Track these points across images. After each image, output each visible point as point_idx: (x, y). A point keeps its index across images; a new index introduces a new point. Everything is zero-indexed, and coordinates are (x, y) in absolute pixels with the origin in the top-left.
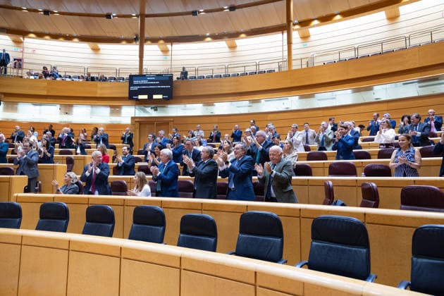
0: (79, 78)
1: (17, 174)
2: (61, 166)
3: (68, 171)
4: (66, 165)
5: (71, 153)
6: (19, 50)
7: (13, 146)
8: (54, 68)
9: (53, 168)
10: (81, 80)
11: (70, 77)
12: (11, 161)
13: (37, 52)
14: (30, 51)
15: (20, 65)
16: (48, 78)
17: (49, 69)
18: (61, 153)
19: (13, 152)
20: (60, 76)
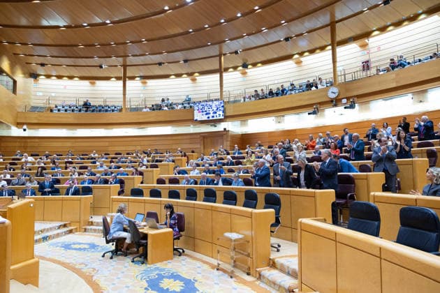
0: (431, 57)
1: (374, 171)
2: (421, 161)
3: (430, 166)
4: (427, 159)
5: (432, 145)
6: (366, 52)
7: (369, 144)
8: (401, 57)
9: (412, 163)
10: (434, 59)
11: (420, 60)
12: (369, 158)
13: (382, 48)
14: (376, 49)
15: (368, 66)
16: (396, 69)
17: (396, 59)
18: (419, 146)
19: (369, 150)
20: (409, 63)
